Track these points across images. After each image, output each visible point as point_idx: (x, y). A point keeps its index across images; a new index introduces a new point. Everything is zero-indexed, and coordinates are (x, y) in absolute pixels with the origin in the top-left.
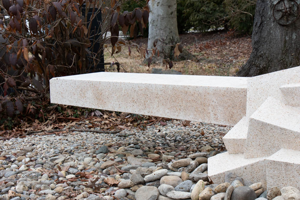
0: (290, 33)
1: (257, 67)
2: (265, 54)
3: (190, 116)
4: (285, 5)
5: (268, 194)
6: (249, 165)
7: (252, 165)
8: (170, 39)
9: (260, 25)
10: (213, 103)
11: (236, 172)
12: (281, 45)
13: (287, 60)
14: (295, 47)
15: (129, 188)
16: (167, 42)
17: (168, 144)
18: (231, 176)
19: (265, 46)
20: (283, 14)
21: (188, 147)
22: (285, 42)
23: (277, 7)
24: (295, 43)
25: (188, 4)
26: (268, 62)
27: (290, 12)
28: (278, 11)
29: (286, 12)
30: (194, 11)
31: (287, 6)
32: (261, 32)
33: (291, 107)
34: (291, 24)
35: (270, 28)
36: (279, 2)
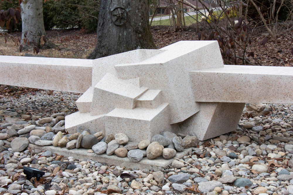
0: (122, 31)
1: (101, 54)
2: (106, 45)
3: (52, 87)
4: (118, 12)
5: (106, 139)
6: (94, 120)
7: (96, 120)
8: (39, 33)
9: (102, 24)
10: (69, 78)
11: (85, 125)
12: (116, 39)
13: (121, 49)
14: (126, 41)
15: (6, 139)
16: (36, 35)
17: (37, 108)
18: (81, 128)
19: (106, 39)
20: (117, 18)
21: (51, 110)
22: (119, 37)
23: (113, 13)
24: (126, 38)
25: (51, 9)
26: (108, 51)
27: (122, 17)
28: (114, 15)
29: (119, 17)
30: (57, 14)
31: (120, 12)
32: (103, 30)
33: (122, 79)
34: (123, 25)
35: (109, 27)
36: (114, 10)
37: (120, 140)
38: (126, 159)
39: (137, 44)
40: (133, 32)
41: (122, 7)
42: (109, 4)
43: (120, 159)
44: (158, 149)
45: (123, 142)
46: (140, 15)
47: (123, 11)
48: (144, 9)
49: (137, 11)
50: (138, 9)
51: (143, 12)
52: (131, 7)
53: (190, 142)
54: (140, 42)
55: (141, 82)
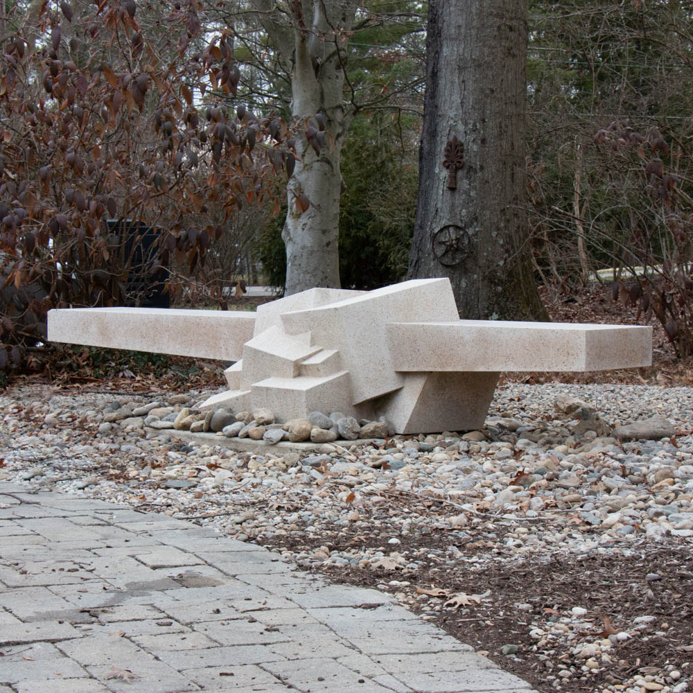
0: (458, 278)
4: (450, 235)
5: (246, 418)
7: (244, 396)
10: (225, 336)
14: (465, 301)
15: (114, 421)
20: (447, 249)
23: (440, 237)
24: (464, 295)
27: (458, 246)
28: (440, 243)
29: (452, 246)
31: (453, 237)
33: (289, 336)
34: (459, 264)
36: (442, 230)
38: (260, 442)
39: (491, 308)
40: (483, 280)
41: (460, 224)
42: (431, 216)
44: (304, 426)
45: (262, 421)
46: (501, 242)
47: (461, 232)
48: (513, 229)
49: (494, 234)
50: (498, 229)
51: (510, 237)
52: (479, 225)
53: (372, 428)
54: (499, 304)
55: (312, 339)
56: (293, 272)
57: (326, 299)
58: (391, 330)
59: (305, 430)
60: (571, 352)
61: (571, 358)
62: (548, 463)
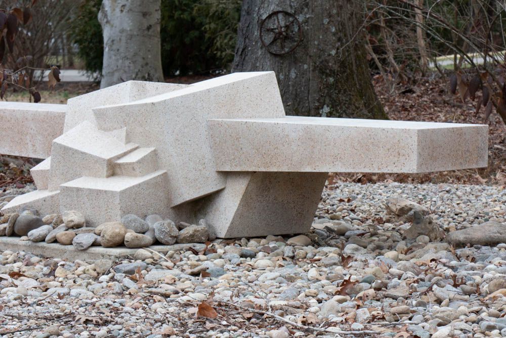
0: (287, 69)
4: (279, 22)
5: (54, 221)
6: (48, 197)
7: (53, 197)
8: (144, 77)
9: (242, 52)
10: (32, 131)
11: (33, 205)
14: (294, 92)
20: (275, 37)
23: (268, 24)
24: (293, 86)
27: (287, 34)
28: (268, 30)
29: (280, 33)
31: (282, 23)
32: (243, 64)
34: (288, 53)
35: (257, 59)
36: (270, 17)
37: (70, 219)
38: (70, 247)
39: (322, 101)
40: (313, 71)
41: (289, 11)
43: (63, 247)
45: (72, 224)
46: (334, 30)
47: (291, 19)
48: (345, 16)
49: (326, 21)
50: (330, 16)
51: (343, 25)
52: (310, 11)
53: (191, 232)
54: (330, 97)
55: (127, 135)
56: (110, 58)
57: (143, 93)
58: (212, 128)
59: (118, 234)
60: (402, 152)
61: (402, 158)
62: (377, 270)
